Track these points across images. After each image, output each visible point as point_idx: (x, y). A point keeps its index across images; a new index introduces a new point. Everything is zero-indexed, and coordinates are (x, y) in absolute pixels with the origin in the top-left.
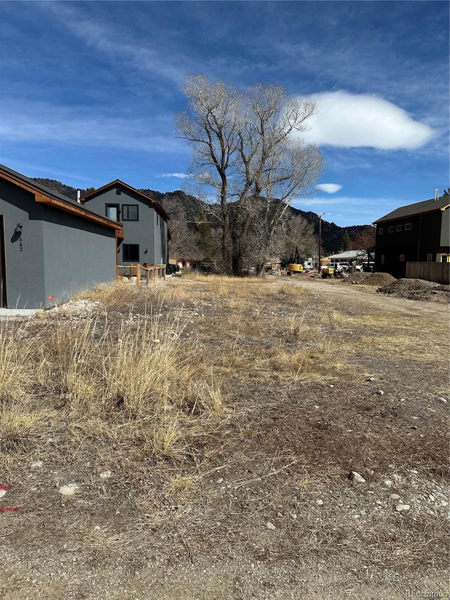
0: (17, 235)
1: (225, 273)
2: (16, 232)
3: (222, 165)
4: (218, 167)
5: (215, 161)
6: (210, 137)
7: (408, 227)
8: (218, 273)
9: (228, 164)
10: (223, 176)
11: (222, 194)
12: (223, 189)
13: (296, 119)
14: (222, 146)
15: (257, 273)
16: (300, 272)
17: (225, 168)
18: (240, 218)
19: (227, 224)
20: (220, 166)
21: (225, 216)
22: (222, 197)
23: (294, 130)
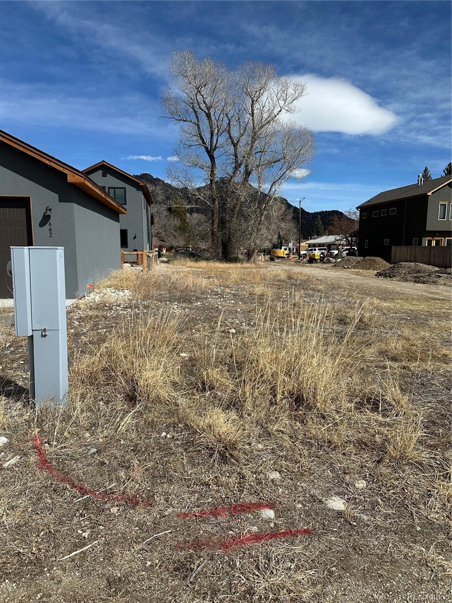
0: (46, 219)
1: (215, 259)
2: (44, 215)
3: (211, 147)
4: (206, 148)
5: (203, 142)
6: (197, 118)
7: (393, 211)
8: (207, 259)
9: (217, 145)
10: (212, 158)
11: (211, 177)
12: (212, 172)
13: (285, 100)
14: (211, 127)
15: (248, 259)
16: (284, 257)
17: (214, 150)
18: (230, 203)
19: (216, 208)
20: (209, 147)
21: (214, 200)
22: (211, 179)
23: (283, 111)
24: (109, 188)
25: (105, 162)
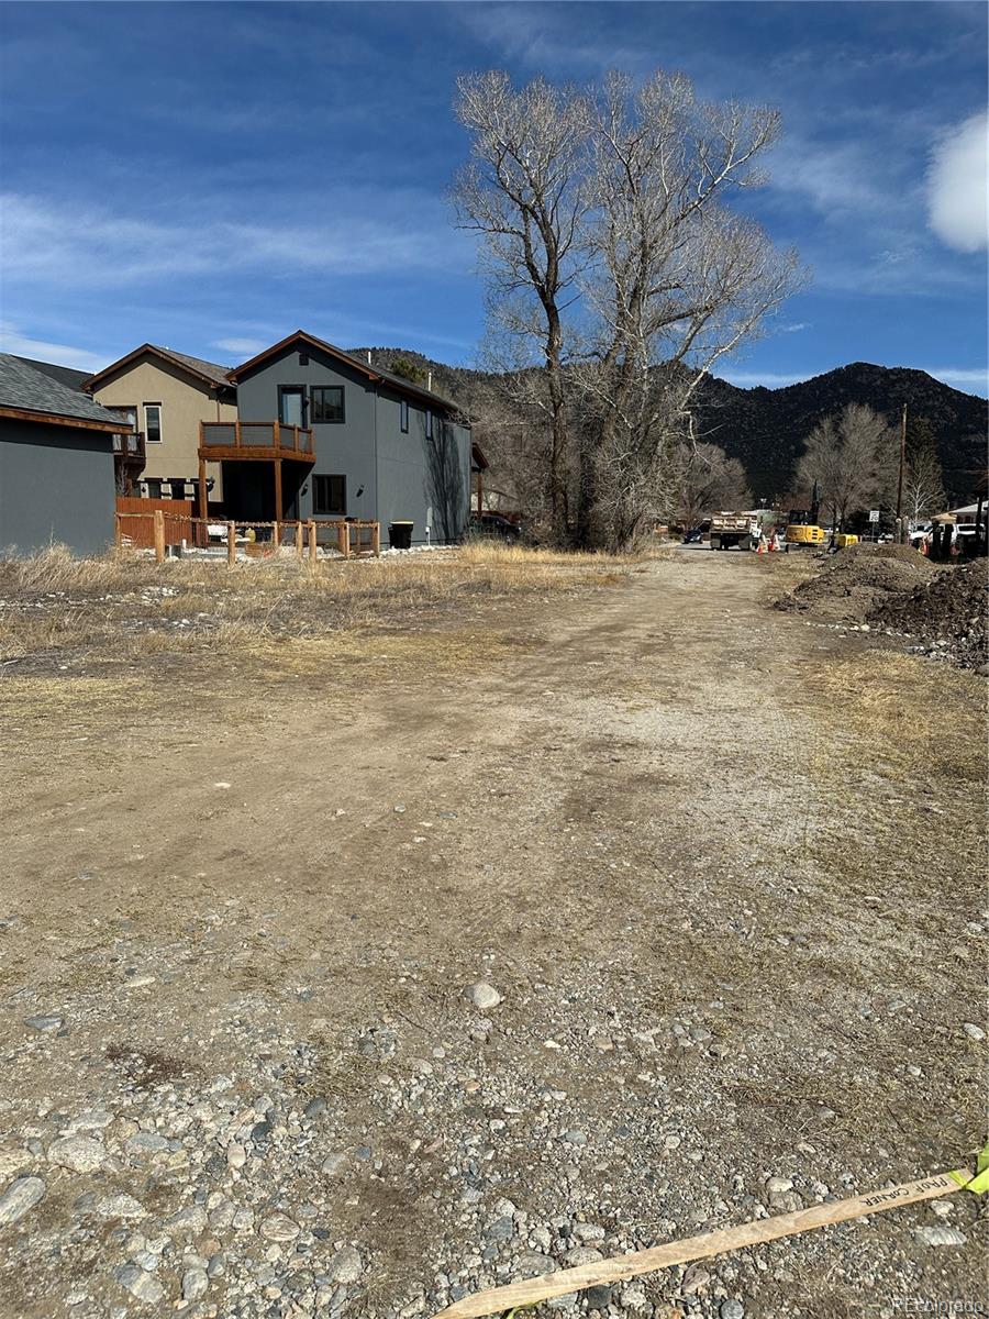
4: (541, 290)
5: (534, 276)
10: (552, 311)
11: (549, 355)
12: (550, 342)
17: (555, 291)
20: (545, 286)
24: (313, 388)
25: (303, 334)
